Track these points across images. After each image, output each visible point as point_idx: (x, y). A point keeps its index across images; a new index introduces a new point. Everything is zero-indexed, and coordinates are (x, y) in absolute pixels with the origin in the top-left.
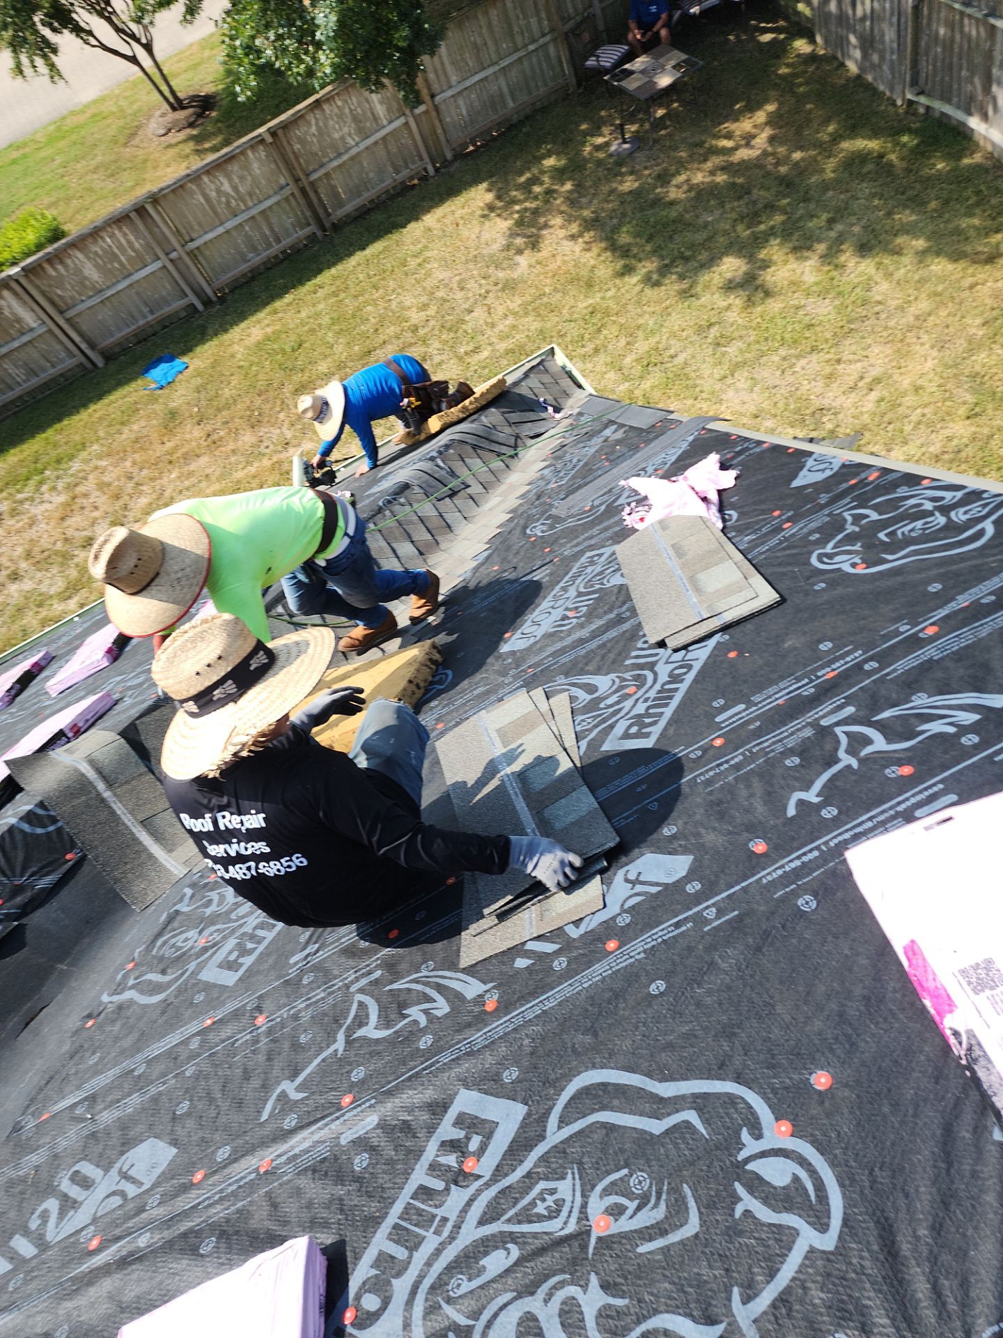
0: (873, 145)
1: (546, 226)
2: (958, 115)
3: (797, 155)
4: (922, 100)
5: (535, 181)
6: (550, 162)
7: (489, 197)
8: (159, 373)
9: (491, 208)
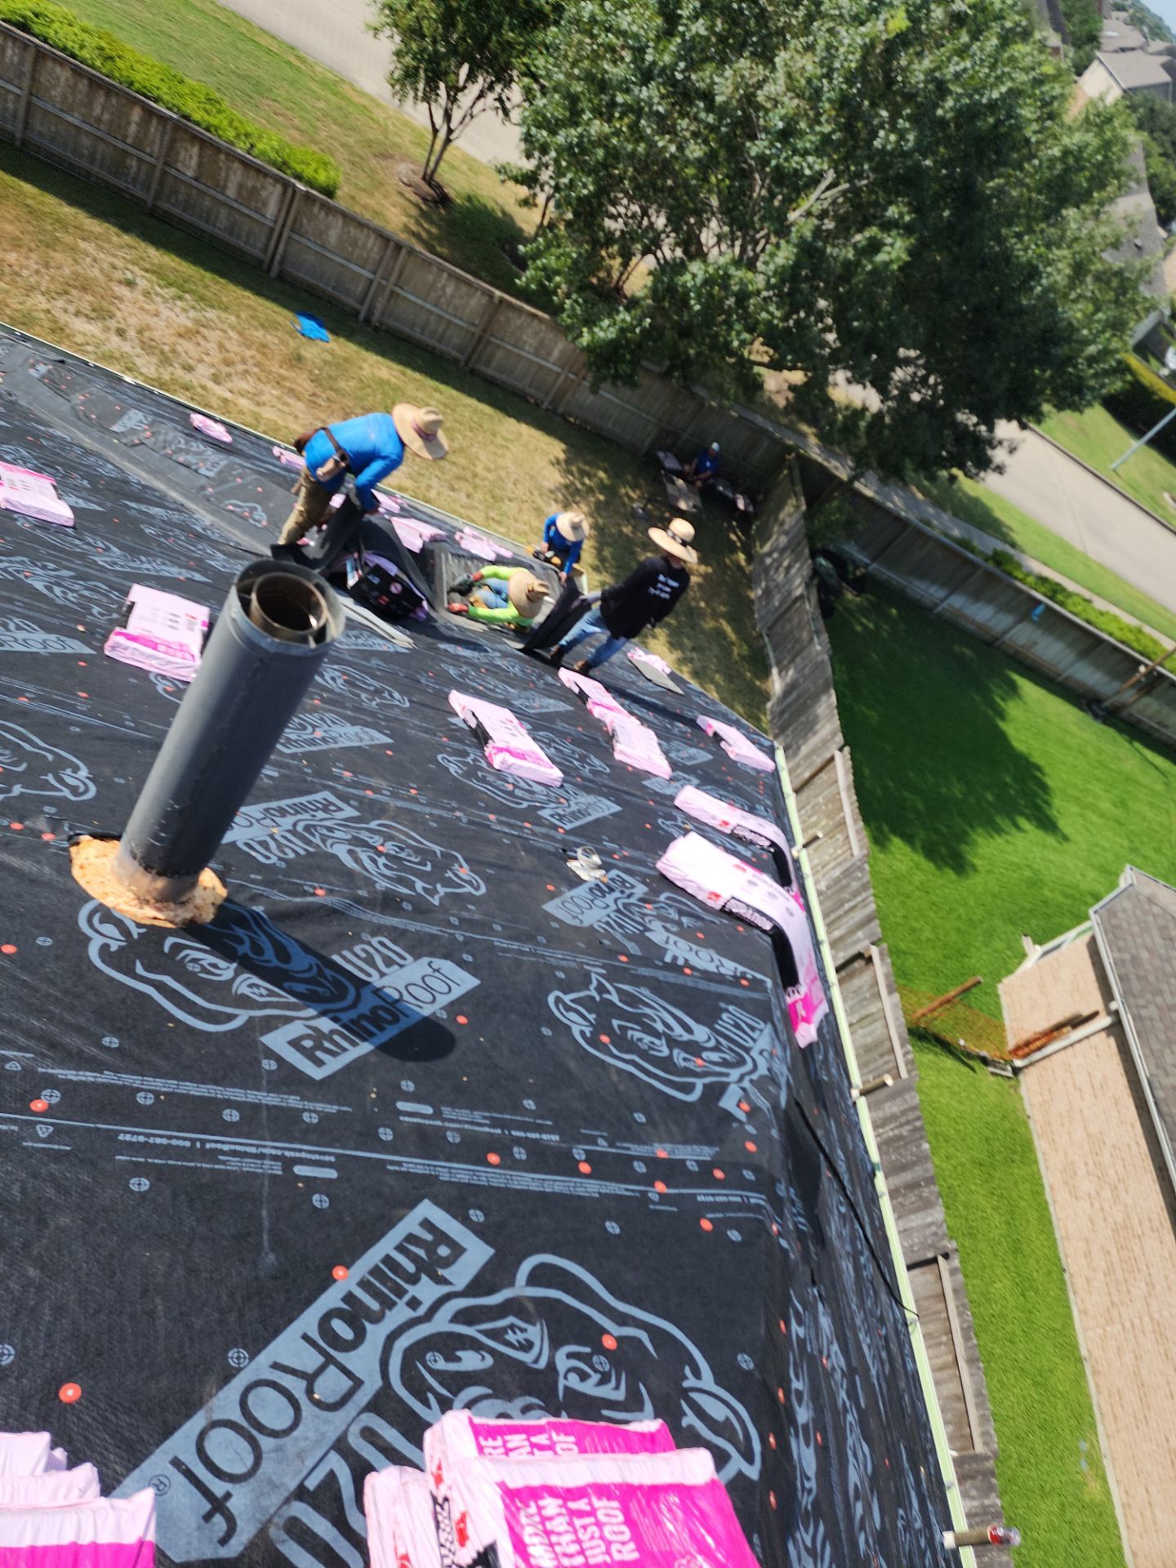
0: (732, 636)
1: (577, 503)
2: (772, 660)
3: (702, 604)
4: (766, 639)
5: (589, 476)
6: (601, 474)
7: (562, 456)
8: (308, 325)
9: (558, 462)
